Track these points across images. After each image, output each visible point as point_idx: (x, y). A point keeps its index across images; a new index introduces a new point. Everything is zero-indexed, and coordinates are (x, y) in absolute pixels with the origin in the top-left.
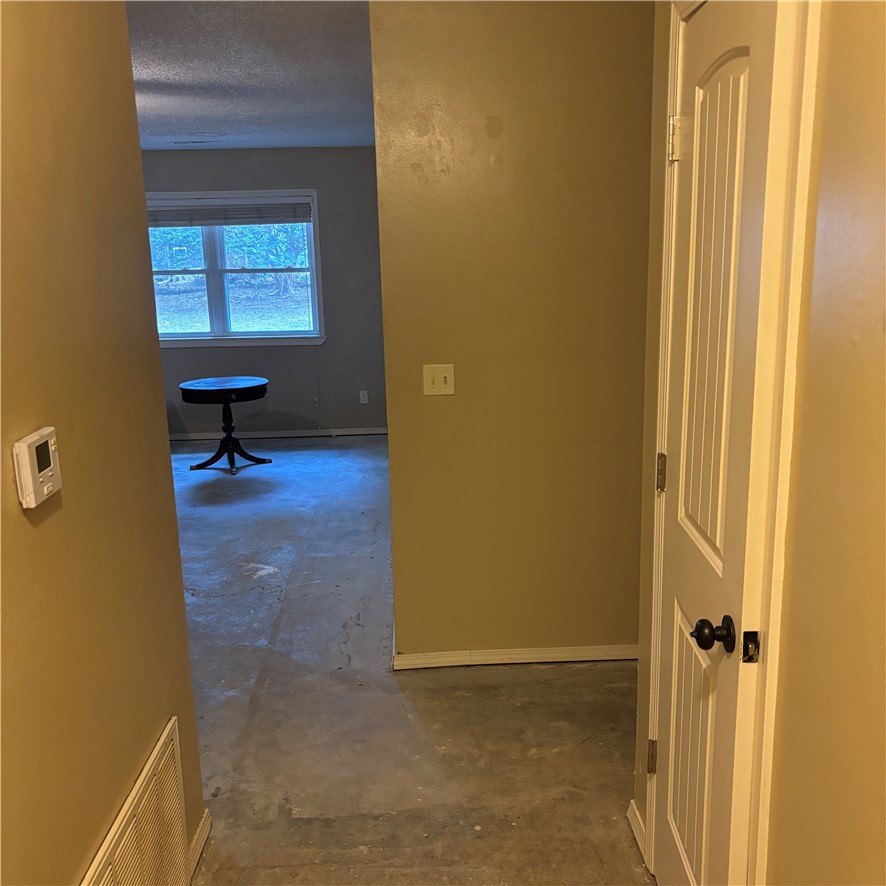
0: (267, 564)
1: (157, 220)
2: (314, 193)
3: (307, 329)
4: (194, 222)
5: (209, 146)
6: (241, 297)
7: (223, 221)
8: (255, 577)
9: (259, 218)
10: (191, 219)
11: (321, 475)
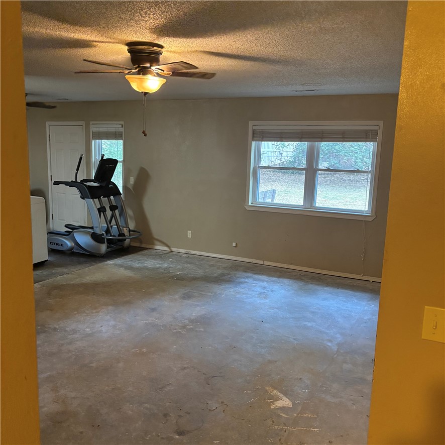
0: (285, 394)
1: (282, 138)
2: (381, 123)
3: (363, 209)
4: (303, 139)
5: (318, 93)
6: (346, 179)
7: (320, 139)
8: (272, 407)
9: (343, 138)
10: (302, 138)
11: (353, 314)
